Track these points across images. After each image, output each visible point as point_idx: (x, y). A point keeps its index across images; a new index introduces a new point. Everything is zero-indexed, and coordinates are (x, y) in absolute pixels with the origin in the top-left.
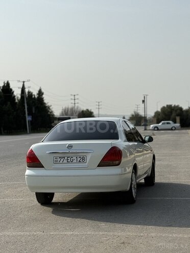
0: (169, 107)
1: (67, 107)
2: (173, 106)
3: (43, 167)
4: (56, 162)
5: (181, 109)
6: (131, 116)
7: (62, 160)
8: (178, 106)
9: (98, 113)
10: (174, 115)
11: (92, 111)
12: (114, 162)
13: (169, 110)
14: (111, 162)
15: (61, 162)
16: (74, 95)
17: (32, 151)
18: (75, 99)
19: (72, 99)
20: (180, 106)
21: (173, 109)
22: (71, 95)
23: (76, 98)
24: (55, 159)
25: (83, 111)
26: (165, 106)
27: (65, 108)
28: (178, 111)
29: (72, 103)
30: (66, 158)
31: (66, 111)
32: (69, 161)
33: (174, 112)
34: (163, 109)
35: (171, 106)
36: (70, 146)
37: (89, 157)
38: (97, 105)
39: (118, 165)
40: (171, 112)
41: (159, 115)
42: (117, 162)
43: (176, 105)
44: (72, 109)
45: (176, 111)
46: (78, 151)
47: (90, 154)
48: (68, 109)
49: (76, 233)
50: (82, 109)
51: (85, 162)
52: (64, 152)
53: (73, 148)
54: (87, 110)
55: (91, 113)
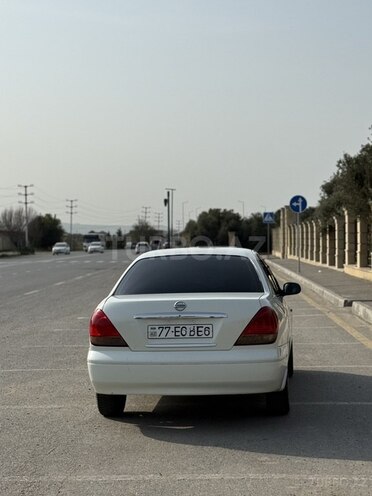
0: (215, 212)
2: (222, 211)
3: (127, 346)
4: (152, 336)
5: (237, 217)
6: (132, 229)
7: (165, 331)
8: (230, 212)
9: (69, 222)
10: (223, 228)
13: (215, 219)
14: (259, 338)
15: (163, 335)
16: (26, 187)
17: (102, 314)
19: (20, 194)
20: (235, 212)
21: (223, 218)
22: (19, 186)
23: (28, 192)
24: (150, 331)
25: (39, 218)
26: (207, 211)
27: (6, 212)
28: (232, 221)
29: (20, 202)
30: (172, 329)
31: (7, 218)
32: (179, 333)
33: (224, 224)
34: (203, 216)
35: (217, 211)
36: (181, 306)
37: (218, 327)
38: (67, 206)
39: (273, 341)
40: (219, 224)
41: (196, 228)
43: (228, 209)
44: (19, 213)
45: (228, 222)
46: (196, 315)
47: (221, 322)
48: (11, 213)
49: (227, 477)
50: (38, 214)
51: (210, 335)
52: (169, 316)
53: (186, 310)
54: (48, 216)
55: (56, 222)
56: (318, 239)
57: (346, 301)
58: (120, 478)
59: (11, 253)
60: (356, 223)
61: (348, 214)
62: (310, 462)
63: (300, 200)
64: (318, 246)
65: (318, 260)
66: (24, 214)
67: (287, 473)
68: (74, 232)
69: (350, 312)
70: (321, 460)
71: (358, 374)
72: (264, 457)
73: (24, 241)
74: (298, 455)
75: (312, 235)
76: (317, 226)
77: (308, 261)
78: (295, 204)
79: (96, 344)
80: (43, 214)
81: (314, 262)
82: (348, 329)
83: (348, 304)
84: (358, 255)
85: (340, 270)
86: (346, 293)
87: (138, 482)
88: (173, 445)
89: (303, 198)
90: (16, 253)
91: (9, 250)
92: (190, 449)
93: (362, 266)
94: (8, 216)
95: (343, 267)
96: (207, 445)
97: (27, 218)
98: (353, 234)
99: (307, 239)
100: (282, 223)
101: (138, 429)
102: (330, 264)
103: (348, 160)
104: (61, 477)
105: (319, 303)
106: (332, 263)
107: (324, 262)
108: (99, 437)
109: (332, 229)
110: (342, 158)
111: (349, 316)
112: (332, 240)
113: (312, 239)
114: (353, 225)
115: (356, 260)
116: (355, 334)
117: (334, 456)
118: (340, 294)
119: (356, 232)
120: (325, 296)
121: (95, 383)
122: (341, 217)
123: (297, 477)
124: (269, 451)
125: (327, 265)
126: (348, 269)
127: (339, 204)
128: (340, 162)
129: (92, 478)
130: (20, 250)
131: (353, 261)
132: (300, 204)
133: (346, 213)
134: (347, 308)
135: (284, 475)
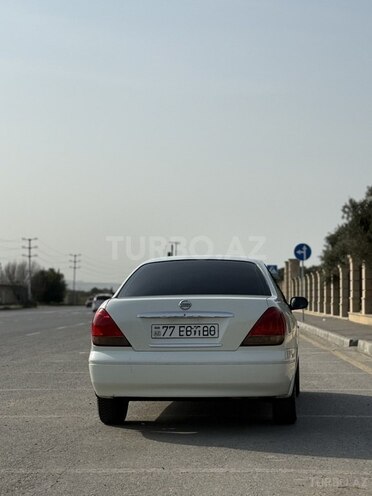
1: (12, 262)
3: (130, 345)
4: (156, 336)
7: (169, 331)
9: (72, 278)
11: (61, 272)
12: (272, 338)
14: (266, 339)
15: (167, 335)
16: (30, 240)
17: (105, 312)
18: (30, 248)
19: (24, 247)
22: (24, 239)
23: (32, 246)
24: (154, 330)
25: (42, 273)
27: (9, 265)
29: (23, 255)
30: (177, 327)
31: (10, 271)
32: (184, 333)
36: (186, 305)
37: (223, 327)
38: (71, 261)
39: (281, 342)
42: (278, 338)
44: (22, 267)
46: (202, 314)
47: (227, 321)
48: (14, 267)
49: (233, 470)
50: (42, 268)
51: (216, 335)
52: (173, 315)
53: (191, 309)
54: (52, 270)
55: (59, 276)
56: (322, 290)
57: (351, 341)
58: (121, 471)
59: (12, 307)
60: (361, 269)
61: (353, 261)
62: (318, 460)
63: (305, 248)
64: (322, 297)
65: (322, 311)
66: (27, 268)
67: (295, 468)
68: (77, 289)
69: (356, 351)
70: (329, 459)
71: (366, 395)
72: (270, 456)
73: (27, 295)
74: (306, 454)
75: (316, 286)
76: (321, 276)
77: (312, 313)
78: (299, 252)
79: (98, 344)
80: (47, 269)
81: (318, 314)
82: (354, 363)
83: (354, 344)
84: (363, 302)
85: (346, 318)
86: (351, 335)
87: (141, 475)
88: (175, 446)
89: (307, 247)
90: (18, 306)
91: (11, 304)
92: (193, 449)
93: (366, 313)
94: (11, 270)
95: (347, 316)
96: (211, 445)
97: (30, 272)
98: (358, 281)
99: (311, 290)
100: (285, 276)
101: (139, 434)
102: (334, 314)
103: (353, 206)
104: (60, 470)
105: (324, 345)
106: (337, 313)
107: (328, 312)
108: (100, 439)
109: (337, 279)
110: (348, 204)
111: (354, 353)
112: (337, 289)
113: (316, 290)
114: (358, 271)
115: (360, 308)
116: (361, 367)
117: (343, 456)
118: (345, 336)
119: (361, 279)
120: (329, 339)
121: (97, 384)
122: (346, 266)
123: (305, 472)
124: (276, 451)
125: (332, 315)
126: (353, 317)
127: (344, 253)
128: (346, 207)
129: (93, 471)
130: (21, 304)
131: (358, 309)
132: (304, 253)
133: (351, 260)
134: (352, 348)
135: (292, 470)
